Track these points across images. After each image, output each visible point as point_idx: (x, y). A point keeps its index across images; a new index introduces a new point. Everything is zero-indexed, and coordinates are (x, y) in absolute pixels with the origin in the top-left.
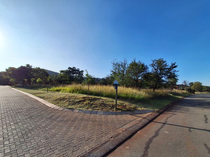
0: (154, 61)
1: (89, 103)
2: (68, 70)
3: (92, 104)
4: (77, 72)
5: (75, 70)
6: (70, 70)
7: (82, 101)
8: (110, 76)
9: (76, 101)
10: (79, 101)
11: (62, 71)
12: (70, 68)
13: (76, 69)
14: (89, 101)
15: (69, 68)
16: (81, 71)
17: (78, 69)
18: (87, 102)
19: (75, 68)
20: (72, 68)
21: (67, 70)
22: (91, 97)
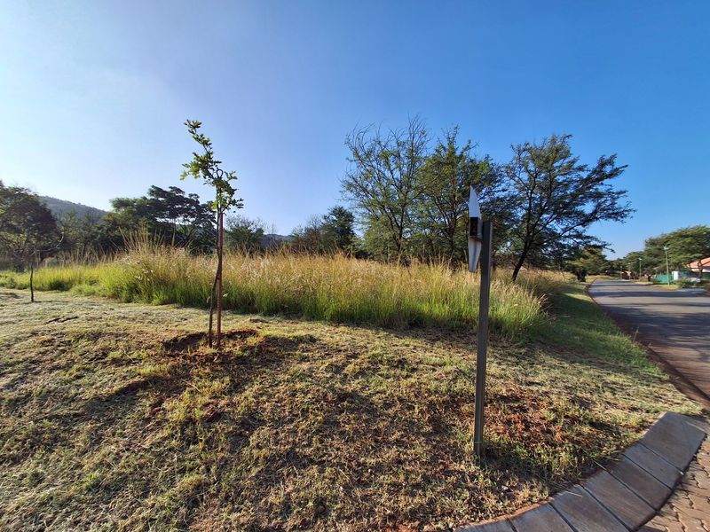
0: (520, 152)
1: (217, 416)
2: (149, 197)
3: (251, 421)
4: (189, 209)
5: (182, 200)
6: (160, 199)
7: (151, 382)
8: (323, 221)
9: (89, 394)
10: (118, 386)
11: (120, 204)
12: (157, 191)
13: (186, 196)
14: (216, 384)
15: (152, 192)
16: (204, 206)
17: (191, 195)
18: (201, 394)
19: (179, 190)
20: (169, 190)
21: (145, 198)
22: (245, 334)
